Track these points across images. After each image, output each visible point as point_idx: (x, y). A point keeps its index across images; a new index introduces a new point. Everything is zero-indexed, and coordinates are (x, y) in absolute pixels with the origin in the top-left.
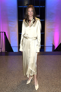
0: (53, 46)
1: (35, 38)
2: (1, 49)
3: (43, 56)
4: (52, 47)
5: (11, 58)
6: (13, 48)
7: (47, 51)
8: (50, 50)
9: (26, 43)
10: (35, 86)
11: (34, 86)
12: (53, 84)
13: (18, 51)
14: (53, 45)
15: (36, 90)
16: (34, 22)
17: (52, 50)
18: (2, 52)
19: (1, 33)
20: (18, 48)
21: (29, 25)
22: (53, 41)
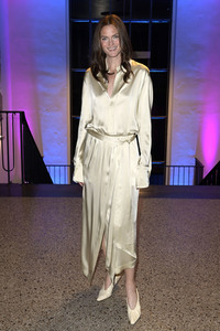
0: (199, 167)
1: (129, 134)
2: (8, 171)
3: (160, 200)
4: (192, 169)
5: (42, 206)
6: (51, 171)
7: (176, 184)
8: (186, 180)
9: (95, 154)
10: (129, 310)
11: (125, 307)
12: (195, 305)
13: (68, 182)
14: (197, 162)
15: (132, 323)
16: (126, 77)
17: (192, 178)
18: (10, 183)
19: (10, 115)
20: (68, 169)
21: (106, 89)
22: (199, 148)
